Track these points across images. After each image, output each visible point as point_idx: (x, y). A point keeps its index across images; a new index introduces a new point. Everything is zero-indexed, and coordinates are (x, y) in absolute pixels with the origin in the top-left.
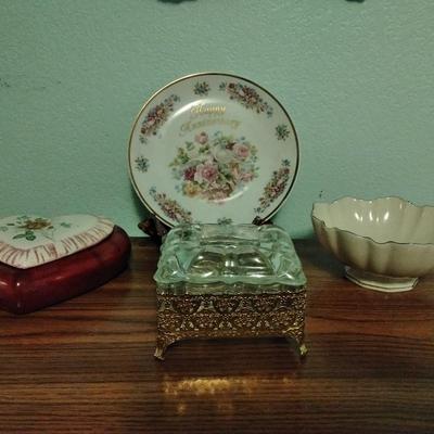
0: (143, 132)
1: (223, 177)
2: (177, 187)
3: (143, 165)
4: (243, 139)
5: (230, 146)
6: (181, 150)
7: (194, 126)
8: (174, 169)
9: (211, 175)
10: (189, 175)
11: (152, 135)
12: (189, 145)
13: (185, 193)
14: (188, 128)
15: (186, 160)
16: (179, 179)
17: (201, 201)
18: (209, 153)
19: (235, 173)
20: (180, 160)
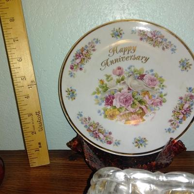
0: (72, 68)
1: (137, 103)
2: (99, 112)
3: (72, 94)
4: (152, 71)
5: (142, 77)
6: (102, 82)
7: (112, 62)
8: (97, 97)
9: (126, 101)
10: (109, 101)
11: (79, 71)
12: (108, 77)
13: (106, 116)
14: (107, 64)
15: (106, 89)
16: (100, 104)
17: (119, 122)
18: (124, 83)
19: (146, 98)
20: (100, 89)
